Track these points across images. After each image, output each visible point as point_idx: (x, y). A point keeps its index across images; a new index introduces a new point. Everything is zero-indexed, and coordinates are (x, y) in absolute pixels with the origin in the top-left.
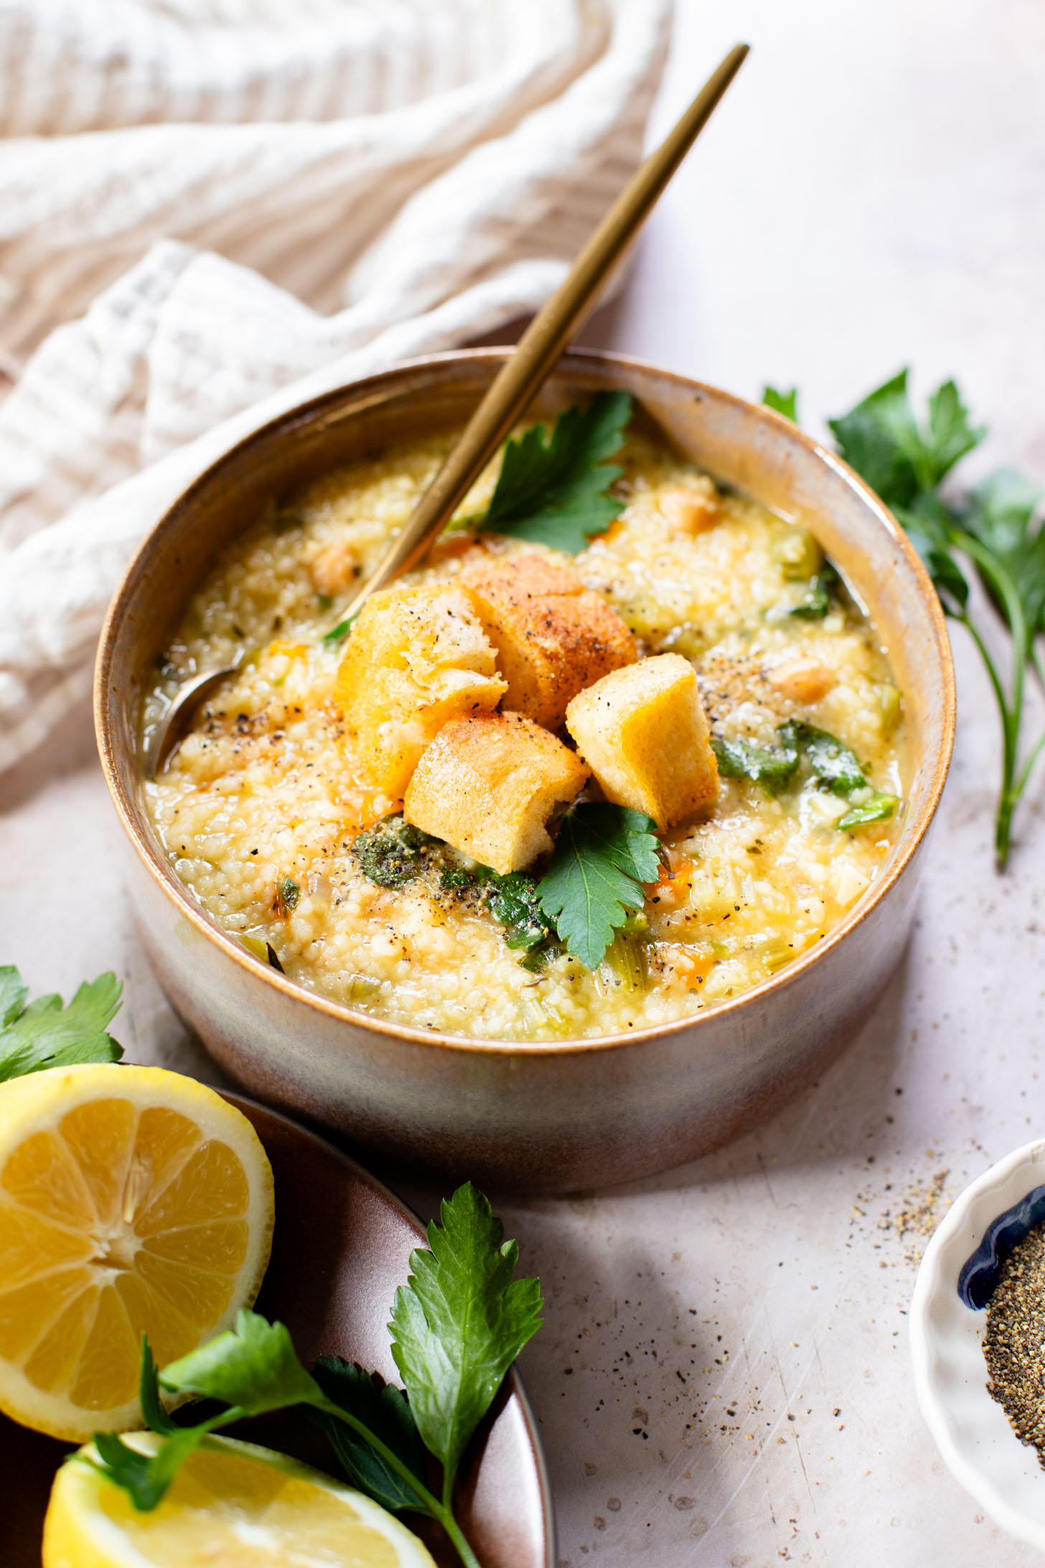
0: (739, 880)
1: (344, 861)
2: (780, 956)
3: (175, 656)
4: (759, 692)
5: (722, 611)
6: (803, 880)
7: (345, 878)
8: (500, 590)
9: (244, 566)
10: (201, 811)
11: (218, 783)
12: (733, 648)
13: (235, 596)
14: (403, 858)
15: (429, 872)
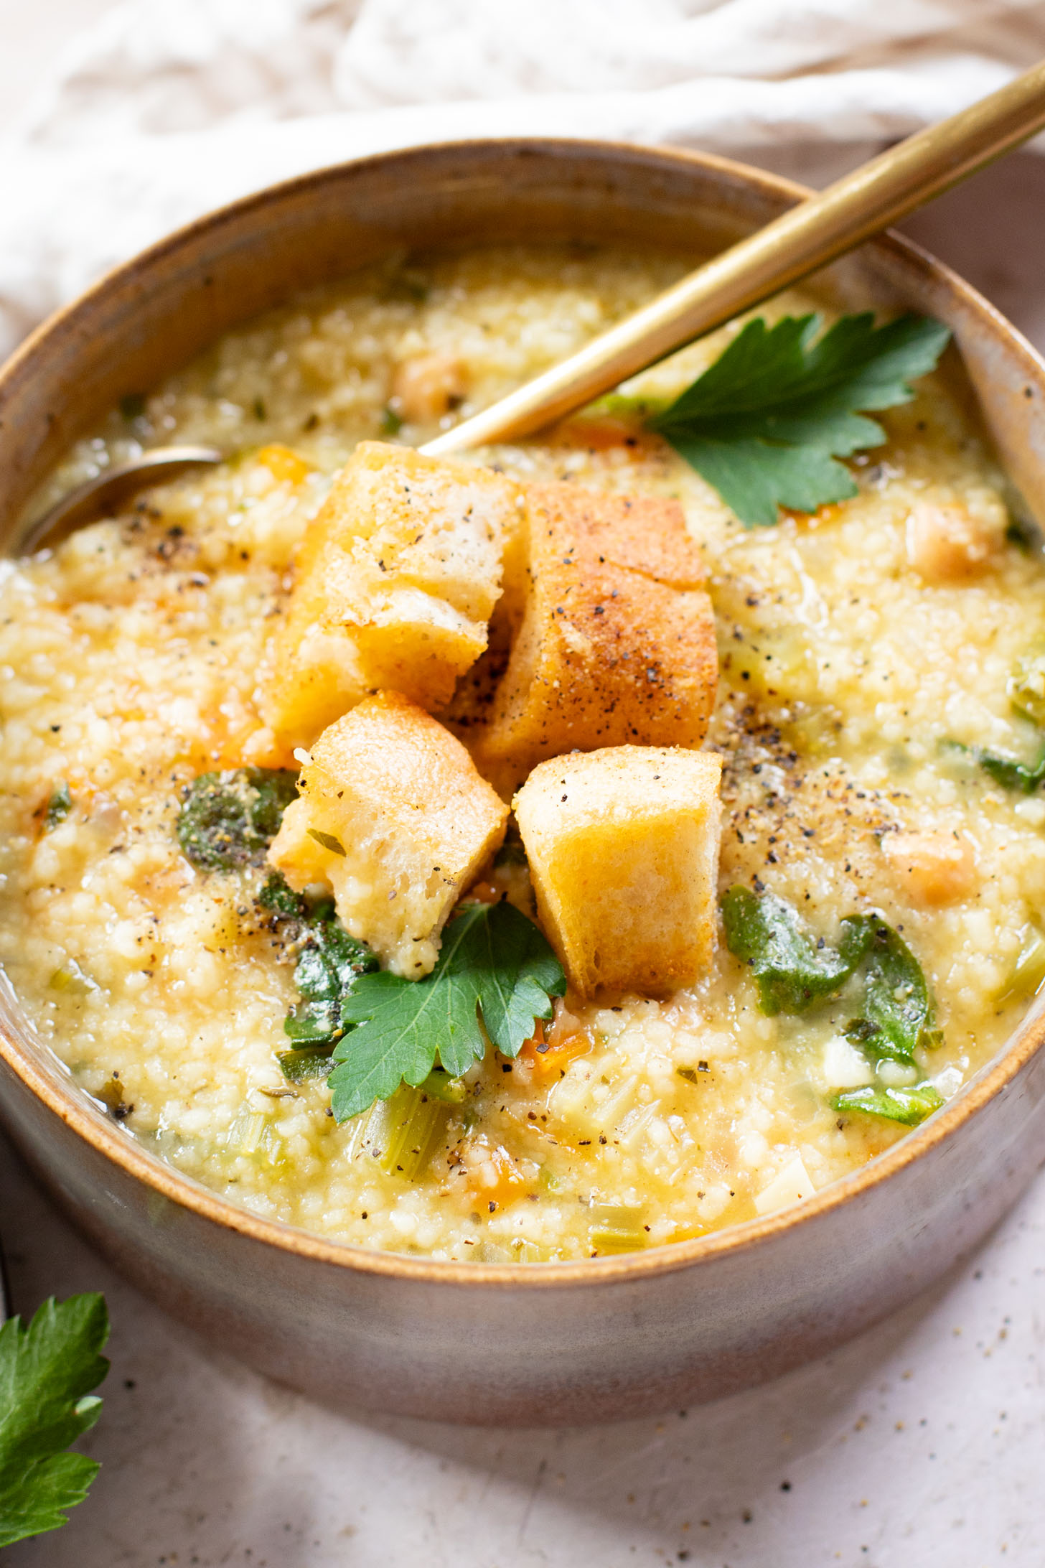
2: (624, 1234)
4: (859, 854)
5: (888, 712)
6: (727, 1154)
7: (144, 821)
8: (568, 530)
10: (37, 637)
11: (83, 610)
12: (871, 771)
13: (281, 359)
14: (238, 835)
15: (257, 871)
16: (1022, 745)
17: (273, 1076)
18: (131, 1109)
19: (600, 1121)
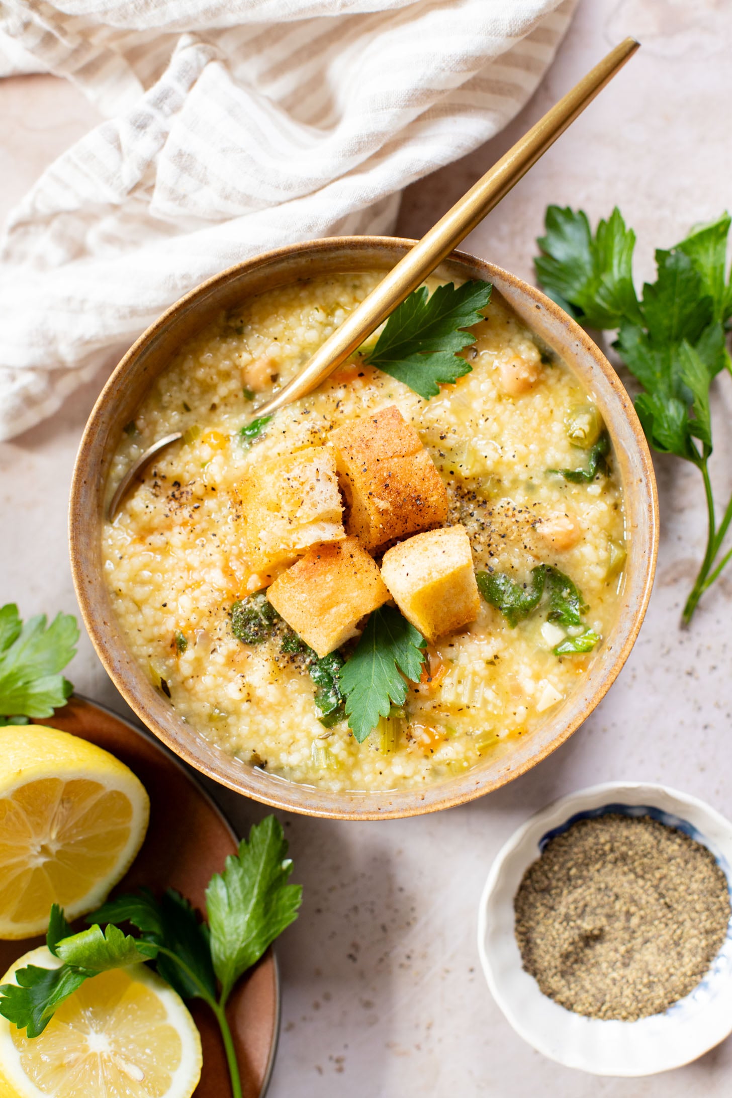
0: (474, 686)
1: (223, 624)
2: (489, 742)
3: (141, 423)
4: (527, 539)
5: (519, 468)
6: (518, 690)
7: (220, 634)
8: (358, 452)
9: (197, 359)
10: (137, 561)
11: (151, 539)
12: (519, 499)
13: (187, 383)
14: (260, 625)
15: (275, 638)
16: (582, 462)
17: (319, 729)
18: (266, 762)
19: (464, 701)
